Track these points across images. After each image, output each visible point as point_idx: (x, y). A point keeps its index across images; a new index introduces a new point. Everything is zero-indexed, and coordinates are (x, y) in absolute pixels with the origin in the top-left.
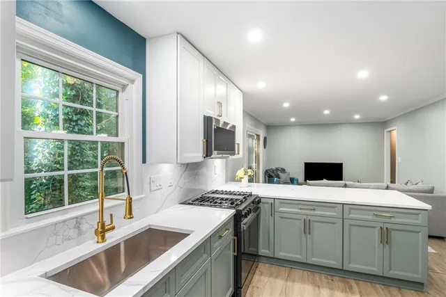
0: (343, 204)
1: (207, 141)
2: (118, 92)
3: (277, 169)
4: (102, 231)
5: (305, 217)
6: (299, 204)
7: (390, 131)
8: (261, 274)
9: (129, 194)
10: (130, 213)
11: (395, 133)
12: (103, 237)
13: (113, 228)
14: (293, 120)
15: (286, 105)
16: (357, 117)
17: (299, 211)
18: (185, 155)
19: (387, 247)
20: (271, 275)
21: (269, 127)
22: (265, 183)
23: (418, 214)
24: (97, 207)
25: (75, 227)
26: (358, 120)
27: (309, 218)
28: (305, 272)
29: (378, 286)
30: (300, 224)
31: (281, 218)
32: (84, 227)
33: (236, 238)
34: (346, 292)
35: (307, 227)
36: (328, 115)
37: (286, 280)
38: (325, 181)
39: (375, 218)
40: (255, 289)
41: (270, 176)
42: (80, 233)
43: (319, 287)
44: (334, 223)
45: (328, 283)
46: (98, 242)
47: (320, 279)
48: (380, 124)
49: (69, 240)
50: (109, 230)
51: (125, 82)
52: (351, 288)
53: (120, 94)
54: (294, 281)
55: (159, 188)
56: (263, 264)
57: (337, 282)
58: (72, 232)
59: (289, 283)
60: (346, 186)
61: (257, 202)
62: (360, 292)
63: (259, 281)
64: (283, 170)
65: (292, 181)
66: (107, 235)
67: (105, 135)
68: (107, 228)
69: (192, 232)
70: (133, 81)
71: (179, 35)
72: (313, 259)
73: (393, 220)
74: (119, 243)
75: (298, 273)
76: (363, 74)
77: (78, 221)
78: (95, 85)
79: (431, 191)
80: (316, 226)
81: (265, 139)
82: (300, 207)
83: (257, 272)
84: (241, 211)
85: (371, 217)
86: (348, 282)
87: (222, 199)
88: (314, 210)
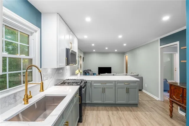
0: (115, 81)
1: (67, 58)
2: (29, 36)
3: (88, 70)
4: (27, 98)
5: (103, 87)
6: (101, 82)
7: (126, 56)
8: (88, 110)
9: (42, 81)
10: (43, 89)
11: (127, 57)
12: (27, 101)
13: (31, 97)
14: (94, 50)
15: (93, 45)
16: (116, 50)
17: (101, 85)
18: (60, 64)
19: (128, 94)
20: (91, 110)
21: (85, 53)
22: (83, 75)
23: (136, 82)
24: (24, 88)
25: (13, 98)
26: (116, 52)
27: (104, 87)
28: (103, 107)
29: (126, 107)
30: (101, 90)
31: (94, 88)
32: (18, 98)
33: (80, 97)
34: (117, 111)
35: (104, 90)
36: (107, 49)
37: (97, 111)
38: (106, 74)
40: (86, 116)
41: (85, 73)
42: (16, 101)
43: (108, 111)
44: (112, 88)
45: (111, 109)
46: (25, 104)
47: (108, 108)
48: (123, 53)
49: (11, 104)
50: (30, 98)
51: (33, 31)
52: (118, 109)
53: (30, 37)
54: (100, 111)
55: (47, 78)
56: (87, 107)
57: (114, 108)
58: (12, 101)
59: (98, 112)
60: (114, 75)
61: (86, 82)
62: (121, 110)
63: (87, 113)
64: (90, 70)
65: (94, 74)
66: (29, 100)
67: (25, 55)
68: (29, 97)
69: (67, 95)
70: (36, 31)
71: (58, 15)
72: (106, 102)
73: (130, 85)
74: (34, 104)
75: (100, 108)
76: (120, 37)
77: (15, 95)
78: (19, 32)
79: (138, 75)
80: (106, 90)
81: (83, 58)
82: (101, 83)
83: (86, 110)
84: (82, 86)
85: (124, 85)
86: (117, 108)
87: (73, 82)
88: (106, 84)
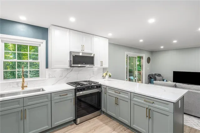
0: (130, 92)
3: (155, 74)
6: (115, 90)
17: (114, 93)
18: (55, 66)
19: (151, 120)
21: (153, 52)
23: (167, 104)
28: (117, 123)
31: (109, 95)
39: (145, 102)
43: (114, 130)
44: (127, 102)
45: (122, 130)
53: (39, 48)
55: (54, 77)
64: (159, 75)
70: (42, 43)
72: (119, 118)
73: (154, 105)
80: (121, 102)
85: (143, 102)
88: (120, 93)
